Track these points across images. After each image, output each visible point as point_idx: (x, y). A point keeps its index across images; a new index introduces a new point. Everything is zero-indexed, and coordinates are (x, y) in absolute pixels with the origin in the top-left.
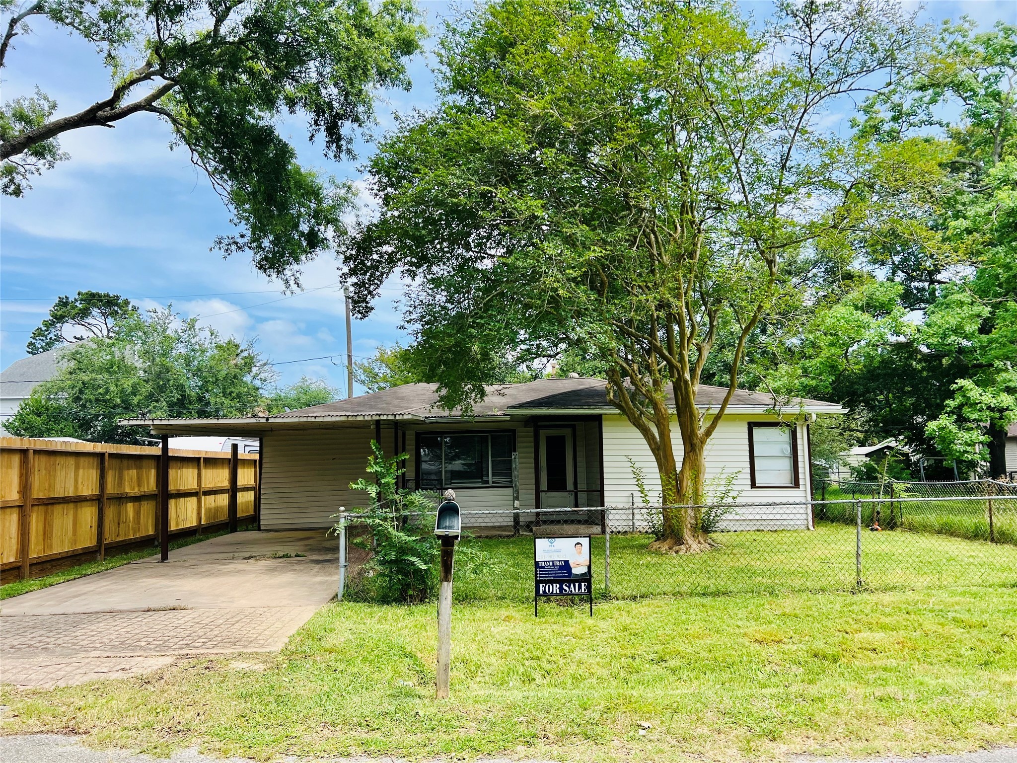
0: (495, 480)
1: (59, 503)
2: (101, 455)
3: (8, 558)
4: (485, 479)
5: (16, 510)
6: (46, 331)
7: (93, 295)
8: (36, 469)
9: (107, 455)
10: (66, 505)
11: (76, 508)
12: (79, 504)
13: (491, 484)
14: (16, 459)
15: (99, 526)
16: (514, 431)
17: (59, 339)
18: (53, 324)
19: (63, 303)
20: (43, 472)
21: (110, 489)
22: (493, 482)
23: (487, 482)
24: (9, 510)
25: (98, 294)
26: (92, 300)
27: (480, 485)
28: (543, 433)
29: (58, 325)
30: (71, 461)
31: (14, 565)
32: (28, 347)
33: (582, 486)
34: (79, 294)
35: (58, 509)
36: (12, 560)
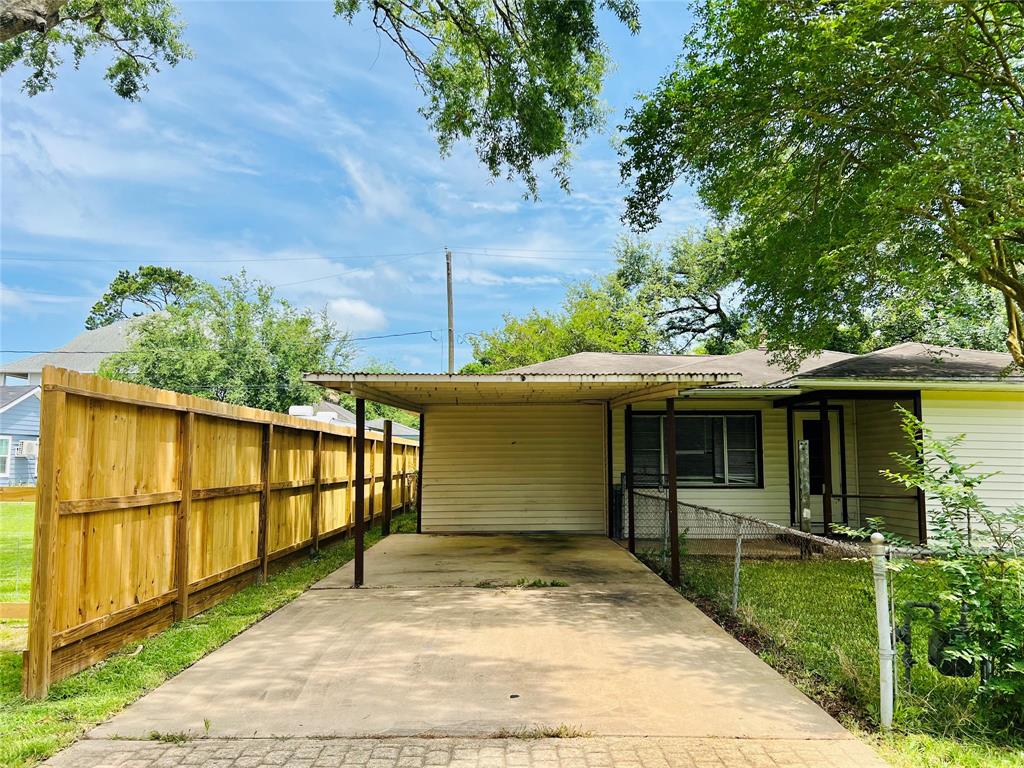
0: (732, 478)
1: (220, 497)
2: (265, 427)
3: (160, 589)
4: (718, 476)
5: (170, 509)
6: (107, 305)
7: (155, 271)
8: (195, 446)
9: (272, 427)
10: (227, 500)
11: (237, 503)
12: (240, 498)
13: (727, 483)
14: (172, 425)
15: (260, 532)
16: (758, 414)
17: (118, 315)
18: (113, 298)
19: (124, 278)
20: (203, 448)
21: (274, 477)
22: (730, 481)
23: (723, 481)
24: (162, 509)
25: (160, 269)
26: (153, 274)
27: (711, 484)
28: (799, 417)
29: (119, 300)
30: (233, 433)
31: (168, 599)
32: (87, 322)
33: (851, 490)
34: (140, 269)
35: (219, 506)
36: (165, 590)
